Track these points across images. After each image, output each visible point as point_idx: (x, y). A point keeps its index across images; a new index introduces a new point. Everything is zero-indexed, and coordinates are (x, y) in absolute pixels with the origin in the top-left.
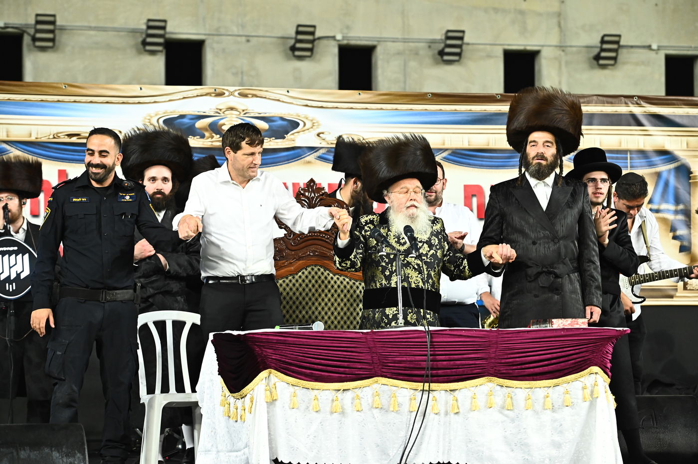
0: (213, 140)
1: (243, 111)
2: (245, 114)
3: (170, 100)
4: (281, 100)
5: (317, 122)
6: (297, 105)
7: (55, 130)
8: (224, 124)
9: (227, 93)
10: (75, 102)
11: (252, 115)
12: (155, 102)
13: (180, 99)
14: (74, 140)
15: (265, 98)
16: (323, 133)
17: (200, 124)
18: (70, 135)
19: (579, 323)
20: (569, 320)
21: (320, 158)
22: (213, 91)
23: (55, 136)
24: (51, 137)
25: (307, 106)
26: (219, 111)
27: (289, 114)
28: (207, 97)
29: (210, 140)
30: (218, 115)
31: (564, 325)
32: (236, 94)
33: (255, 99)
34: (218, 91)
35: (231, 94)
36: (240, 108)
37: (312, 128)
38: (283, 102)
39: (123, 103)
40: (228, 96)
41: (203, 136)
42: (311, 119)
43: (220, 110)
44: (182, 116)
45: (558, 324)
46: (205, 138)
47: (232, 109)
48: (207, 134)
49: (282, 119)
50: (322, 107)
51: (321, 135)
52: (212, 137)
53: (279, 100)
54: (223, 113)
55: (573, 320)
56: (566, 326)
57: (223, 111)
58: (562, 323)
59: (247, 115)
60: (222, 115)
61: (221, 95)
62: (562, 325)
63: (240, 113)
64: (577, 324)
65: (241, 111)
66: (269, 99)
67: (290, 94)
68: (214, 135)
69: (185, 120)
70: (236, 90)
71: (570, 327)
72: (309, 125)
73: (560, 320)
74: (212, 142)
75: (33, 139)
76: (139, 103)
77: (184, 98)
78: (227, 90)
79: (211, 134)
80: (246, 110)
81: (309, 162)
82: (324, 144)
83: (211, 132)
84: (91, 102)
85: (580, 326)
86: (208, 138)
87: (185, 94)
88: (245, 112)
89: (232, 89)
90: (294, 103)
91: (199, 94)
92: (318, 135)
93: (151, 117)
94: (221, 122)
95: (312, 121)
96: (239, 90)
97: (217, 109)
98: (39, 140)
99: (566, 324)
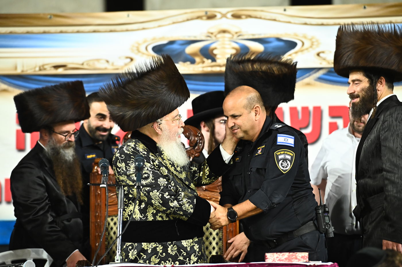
0: (205, 65)
1: (236, 33)
2: (239, 36)
3: (159, 26)
4: (277, 19)
5: (317, 41)
6: (295, 23)
7: (40, 62)
8: (215, 48)
9: (219, 16)
10: (61, 32)
11: (246, 37)
12: (144, 29)
13: (169, 24)
14: (60, 71)
15: (260, 18)
16: (323, 52)
17: (190, 49)
18: (56, 67)
19: (298, 257)
20: (286, 255)
21: (320, 79)
22: (203, 14)
23: (42, 68)
24: (37, 69)
25: (306, 24)
26: (210, 34)
27: (286, 34)
28: (199, 21)
29: (201, 65)
30: (209, 38)
31: (279, 260)
32: (229, 15)
33: (250, 20)
34: (209, 14)
35: (224, 16)
36: (233, 30)
37: (311, 47)
38: (279, 21)
39: (111, 31)
40: (221, 18)
41: (193, 62)
42: (309, 37)
43: (212, 33)
44: (172, 43)
45: (273, 258)
46: (196, 63)
47: (224, 32)
48: (197, 59)
49: (279, 39)
50: (322, 25)
51: (321, 55)
52: (203, 62)
53: (275, 20)
54: (215, 36)
55: (291, 253)
56: (282, 260)
57: (215, 34)
58: (277, 257)
59: (240, 37)
60: (214, 38)
61: (211, 17)
62: (278, 259)
63: (233, 35)
64: (296, 258)
65: (234, 33)
66: (265, 19)
67: (287, 13)
68: (205, 60)
69: (175, 46)
70: (228, 12)
71: (287, 262)
72: (307, 44)
73: (275, 254)
74: (203, 67)
75: (19, 71)
76: (127, 30)
77: (174, 23)
78: (220, 13)
79: (202, 59)
80: (240, 32)
81: (308, 84)
82: (324, 65)
83: (202, 57)
84: (78, 32)
85: (299, 260)
86: (199, 63)
87: (175, 19)
88: (238, 34)
89: (224, 10)
90: (292, 21)
91: (189, 18)
92: (318, 55)
93: (139, 44)
94: (213, 46)
95: (311, 40)
96: (232, 11)
97: (209, 33)
98: (25, 73)
99: (283, 259)
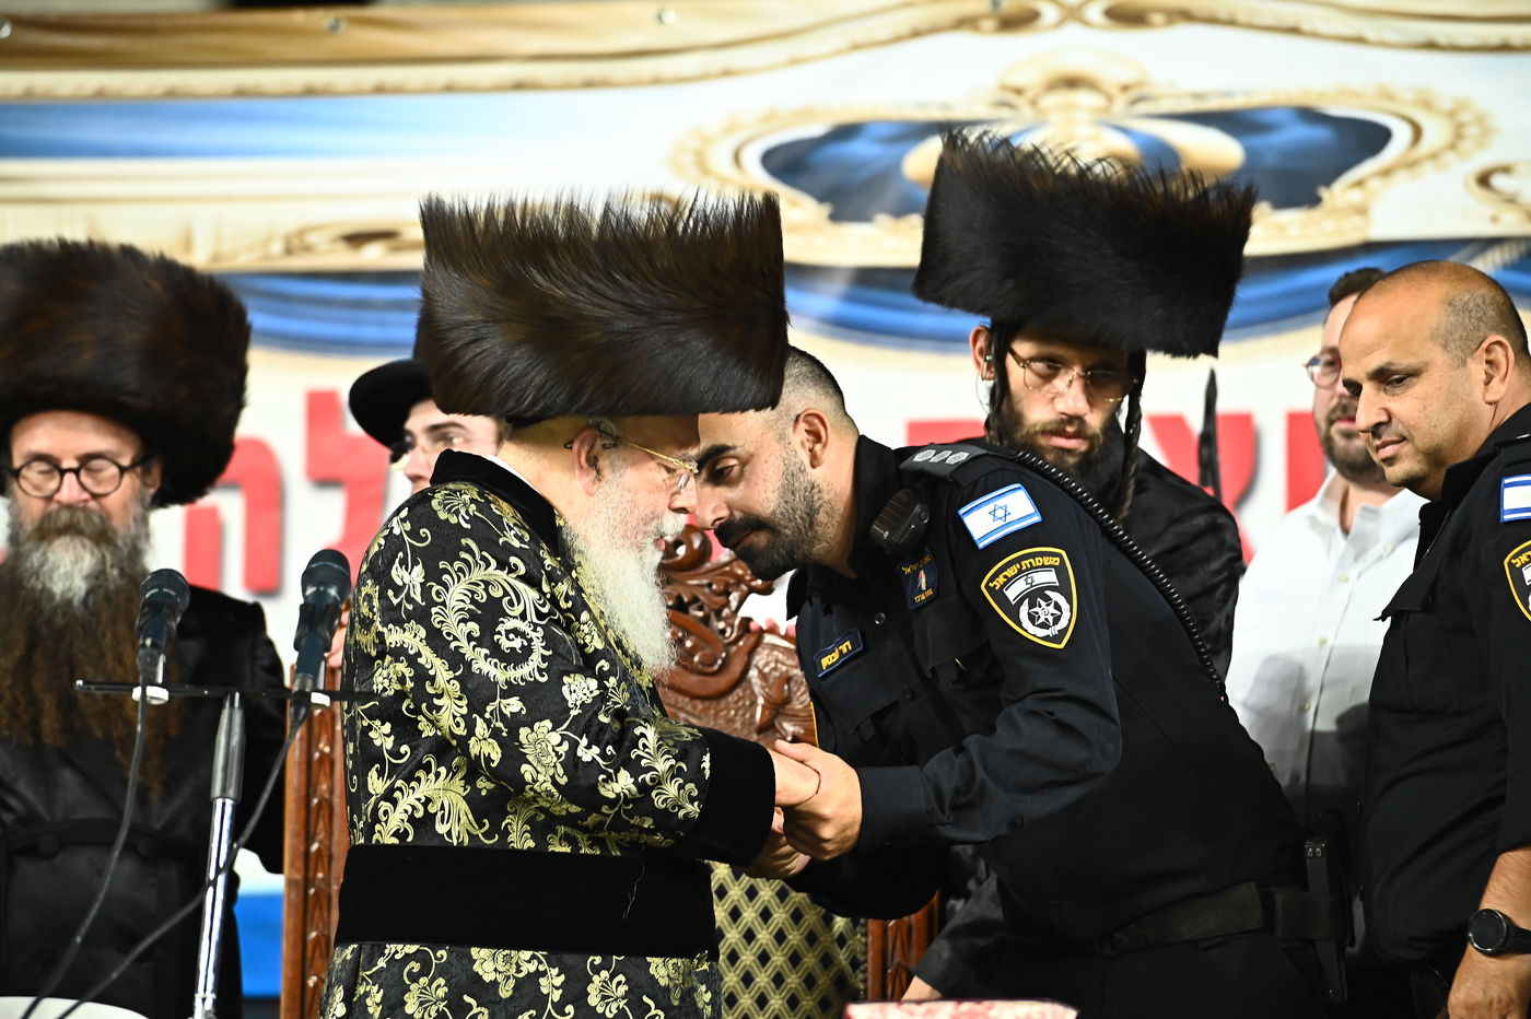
1: (1125, 88)
3: (795, 62)
4: (1305, 26)
5: (1480, 120)
6: (1382, 44)
7: (289, 218)
9: (1049, 14)
10: (381, 90)
11: (1167, 106)
13: (837, 53)
14: (373, 256)
15: (1231, 23)
16: (1506, 170)
17: (922, 162)
18: (357, 239)
23: (296, 242)
24: (277, 247)
25: (1431, 46)
26: (1011, 95)
27: (1344, 93)
28: (963, 38)
30: (1007, 112)
32: (1095, 12)
33: (1184, 30)
34: (1008, 6)
35: (1073, 13)
36: (1111, 74)
37: (1453, 146)
38: (1314, 35)
39: (589, 84)
40: (1060, 24)
42: (1446, 105)
43: (1019, 91)
44: (845, 132)
47: (1072, 83)
49: (1309, 115)
51: (1498, 181)
53: (1294, 31)
54: (1034, 103)
57: (1030, 94)
59: (1142, 108)
60: (1026, 111)
63: (1110, 98)
65: (1114, 91)
69: (859, 149)
72: (1436, 133)
75: (201, 258)
80: (1140, 83)
82: (1510, 224)
84: (450, 89)
88: (1133, 94)
90: (1370, 34)
91: (924, 24)
92: (1484, 180)
93: (706, 140)
95: (1451, 114)
97: (1006, 87)
98: (224, 266)
